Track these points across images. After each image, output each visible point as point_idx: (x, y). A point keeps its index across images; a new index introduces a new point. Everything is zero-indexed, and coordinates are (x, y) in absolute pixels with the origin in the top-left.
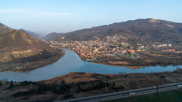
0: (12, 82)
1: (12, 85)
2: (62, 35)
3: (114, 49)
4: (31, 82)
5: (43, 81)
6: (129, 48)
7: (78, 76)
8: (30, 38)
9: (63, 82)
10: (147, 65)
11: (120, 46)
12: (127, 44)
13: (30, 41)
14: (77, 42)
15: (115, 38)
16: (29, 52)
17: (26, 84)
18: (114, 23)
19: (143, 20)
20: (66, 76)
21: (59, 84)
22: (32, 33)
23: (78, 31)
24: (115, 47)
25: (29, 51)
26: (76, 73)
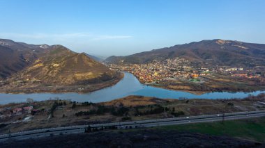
0: (75, 102)
1: (74, 105)
2: (121, 58)
3: (175, 73)
4: (91, 103)
5: (103, 103)
6: (192, 71)
7: (137, 99)
8: (91, 61)
9: (122, 105)
10: (212, 90)
11: (182, 69)
12: (189, 68)
13: (90, 64)
14: (136, 65)
15: (176, 62)
16: (90, 75)
17: (86, 104)
18: (176, 46)
19: (209, 41)
20: (125, 99)
21: (118, 106)
22: (94, 57)
23: (137, 54)
24: (176, 71)
25: (90, 73)
26: (135, 96)
